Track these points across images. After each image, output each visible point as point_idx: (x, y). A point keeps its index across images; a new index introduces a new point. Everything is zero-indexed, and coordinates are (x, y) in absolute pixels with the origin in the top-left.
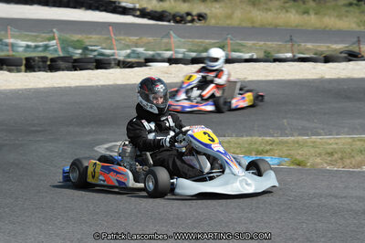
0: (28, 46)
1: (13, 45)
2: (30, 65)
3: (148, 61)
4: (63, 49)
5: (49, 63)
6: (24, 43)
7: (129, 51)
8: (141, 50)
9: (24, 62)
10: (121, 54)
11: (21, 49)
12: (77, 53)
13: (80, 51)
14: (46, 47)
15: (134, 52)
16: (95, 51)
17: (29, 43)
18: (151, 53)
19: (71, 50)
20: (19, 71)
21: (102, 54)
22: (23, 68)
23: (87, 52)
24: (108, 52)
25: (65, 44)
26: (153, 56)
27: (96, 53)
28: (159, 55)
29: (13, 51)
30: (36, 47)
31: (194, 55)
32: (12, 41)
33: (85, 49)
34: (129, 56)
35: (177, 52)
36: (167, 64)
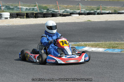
0: (27, 9)
2: (28, 16)
3: (71, 14)
5: (35, 15)
6: (25, 8)
7: (64, 10)
8: (68, 10)
9: (26, 15)
10: (61, 12)
11: (24, 10)
13: (46, 10)
14: (33, 9)
15: (65, 10)
16: (51, 10)
17: (27, 8)
18: (72, 11)
19: (42, 10)
20: (24, 18)
21: (54, 12)
22: (25, 17)
24: (56, 11)
25: (40, 8)
27: (51, 11)
28: (75, 11)
29: (21, 11)
30: (30, 9)
31: (88, 11)
32: (21, 7)
33: (48, 10)
34: (64, 12)
35: (81, 11)
36: (78, 15)
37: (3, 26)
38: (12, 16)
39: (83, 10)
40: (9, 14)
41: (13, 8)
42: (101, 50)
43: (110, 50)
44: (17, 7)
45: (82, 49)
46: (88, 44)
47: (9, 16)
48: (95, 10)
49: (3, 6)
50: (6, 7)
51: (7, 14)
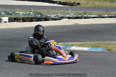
0: (23, 14)
1: (18, 14)
2: (24, 20)
4: (34, 14)
5: (30, 19)
6: (22, 13)
7: (55, 15)
8: (59, 15)
9: (22, 19)
10: (53, 16)
11: (21, 15)
12: (39, 16)
13: (40, 15)
14: (29, 14)
15: (57, 15)
17: (24, 13)
18: (62, 15)
19: (37, 15)
20: (20, 22)
21: (47, 16)
22: (22, 21)
24: (49, 15)
25: (35, 13)
27: (45, 16)
28: (65, 16)
30: (26, 14)
32: (18, 12)
33: (42, 15)
34: (55, 17)
35: (70, 15)
36: (67, 19)
37: (2, 29)
38: (10, 20)
39: (72, 15)
40: (7, 18)
41: (12, 14)
42: (86, 49)
43: (94, 49)
44: (15, 12)
45: (70, 48)
46: (75, 44)
47: (8, 21)
48: (82, 15)
49: (3, 12)
50: (6, 12)
51: (6, 19)
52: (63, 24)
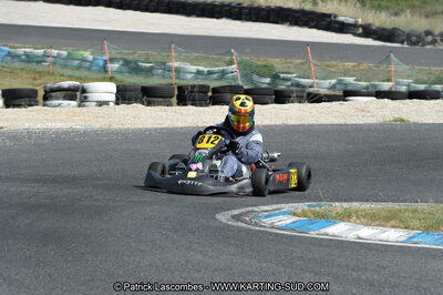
0: (199, 73)
1: (178, 71)
3: (348, 94)
4: (245, 76)
6: (193, 68)
7: (334, 81)
8: (350, 80)
10: (323, 86)
11: (190, 76)
12: (264, 82)
13: (268, 80)
14: (223, 73)
15: (340, 82)
16: (288, 80)
17: (201, 68)
18: (364, 84)
19: (255, 77)
20: (170, 105)
21: (298, 85)
22: (174, 100)
23: (278, 81)
24: (304, 81)
25: (248, 70)
26: (367, 88)
27: (289, 83)
28: (374, 86)
29: (178, 78)
30: (210, 73)
31: (422, 87)
33: (276, 77)
35: (398, 83)
37: (66, 132)
38: (123, 96)
39: (406, 81)
42: (393, 235)
43: (429, 238)
45: (323, 231)
47: (113, 98)
50: (126, 63)
52: (342, 122)
